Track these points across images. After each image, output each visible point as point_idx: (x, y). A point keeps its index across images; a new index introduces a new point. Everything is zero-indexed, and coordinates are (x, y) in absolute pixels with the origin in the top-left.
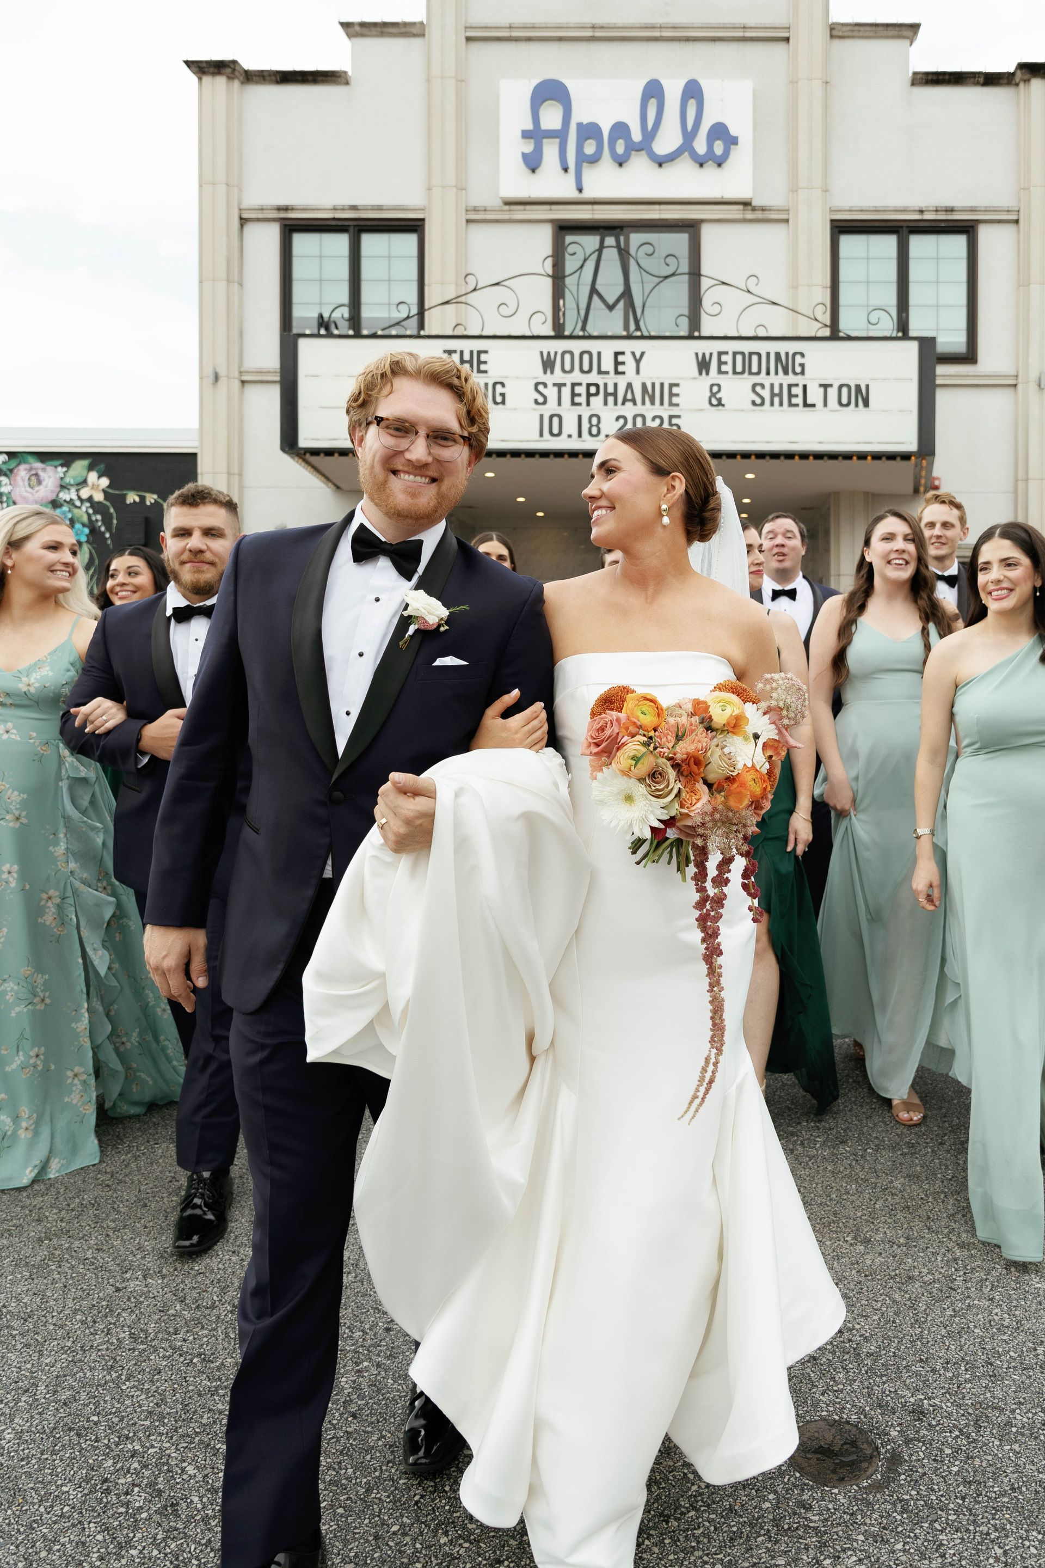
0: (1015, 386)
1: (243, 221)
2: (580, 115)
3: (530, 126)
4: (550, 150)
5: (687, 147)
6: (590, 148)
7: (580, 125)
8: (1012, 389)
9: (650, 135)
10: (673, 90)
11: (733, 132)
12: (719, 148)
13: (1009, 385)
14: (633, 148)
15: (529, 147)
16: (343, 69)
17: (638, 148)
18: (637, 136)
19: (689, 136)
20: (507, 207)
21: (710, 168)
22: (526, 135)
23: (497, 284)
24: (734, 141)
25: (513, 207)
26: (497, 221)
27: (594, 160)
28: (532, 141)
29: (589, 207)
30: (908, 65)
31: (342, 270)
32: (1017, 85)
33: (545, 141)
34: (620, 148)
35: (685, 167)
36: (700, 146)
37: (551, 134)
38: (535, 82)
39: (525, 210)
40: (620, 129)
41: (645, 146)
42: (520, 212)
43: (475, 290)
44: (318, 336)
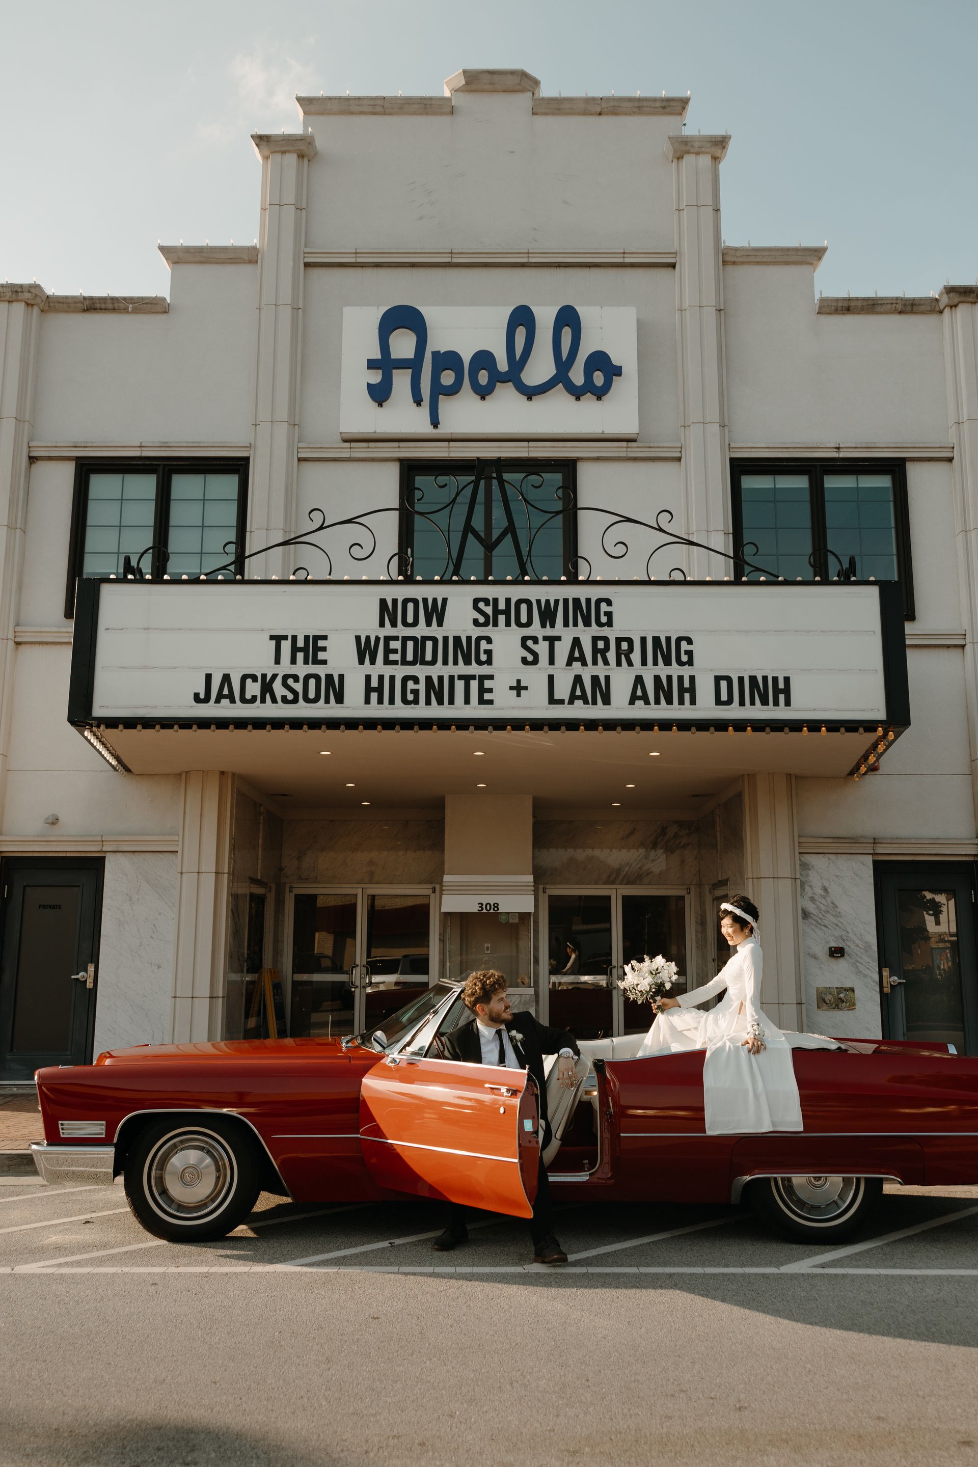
0: (963, 646)
1: (32, 460)
2: (439, 342)
3: (377, 355)
4: (402, 381)
5: (561, 378)
6: (447, 379)
7: (435, 354)
8: (959, 651)
9: (518, 364)
10: (545, 317)
11: (616, 362)
12: (599, 379)
13: (956, 646)
14: (497, 378)
15: (375, 377)
16: (160, 295)
17: (504, 378)
18: (503, 365)
19: (563, 366)
20: (347, 445)
21: (589, 401)
22: (372, 365)
23: (349, 521)
24: (617, 371)
25: (354, 444)
26: (335, 460)
27: (453, 391)
28: (381, 371)
29: (446, 444)
30: (813, 292)
31: (147, 514)
32: (941, 312)
33: (394, 371)
34: (483, 377)
35: (559, 398)
36: (577, 376)
37: (402, 364)
38: (384, 309)
39: (368, 447)
40: (483, 359)
41: (513, 376)
42: (361, 451)
43: (321, 528)
44: (124, 581)
